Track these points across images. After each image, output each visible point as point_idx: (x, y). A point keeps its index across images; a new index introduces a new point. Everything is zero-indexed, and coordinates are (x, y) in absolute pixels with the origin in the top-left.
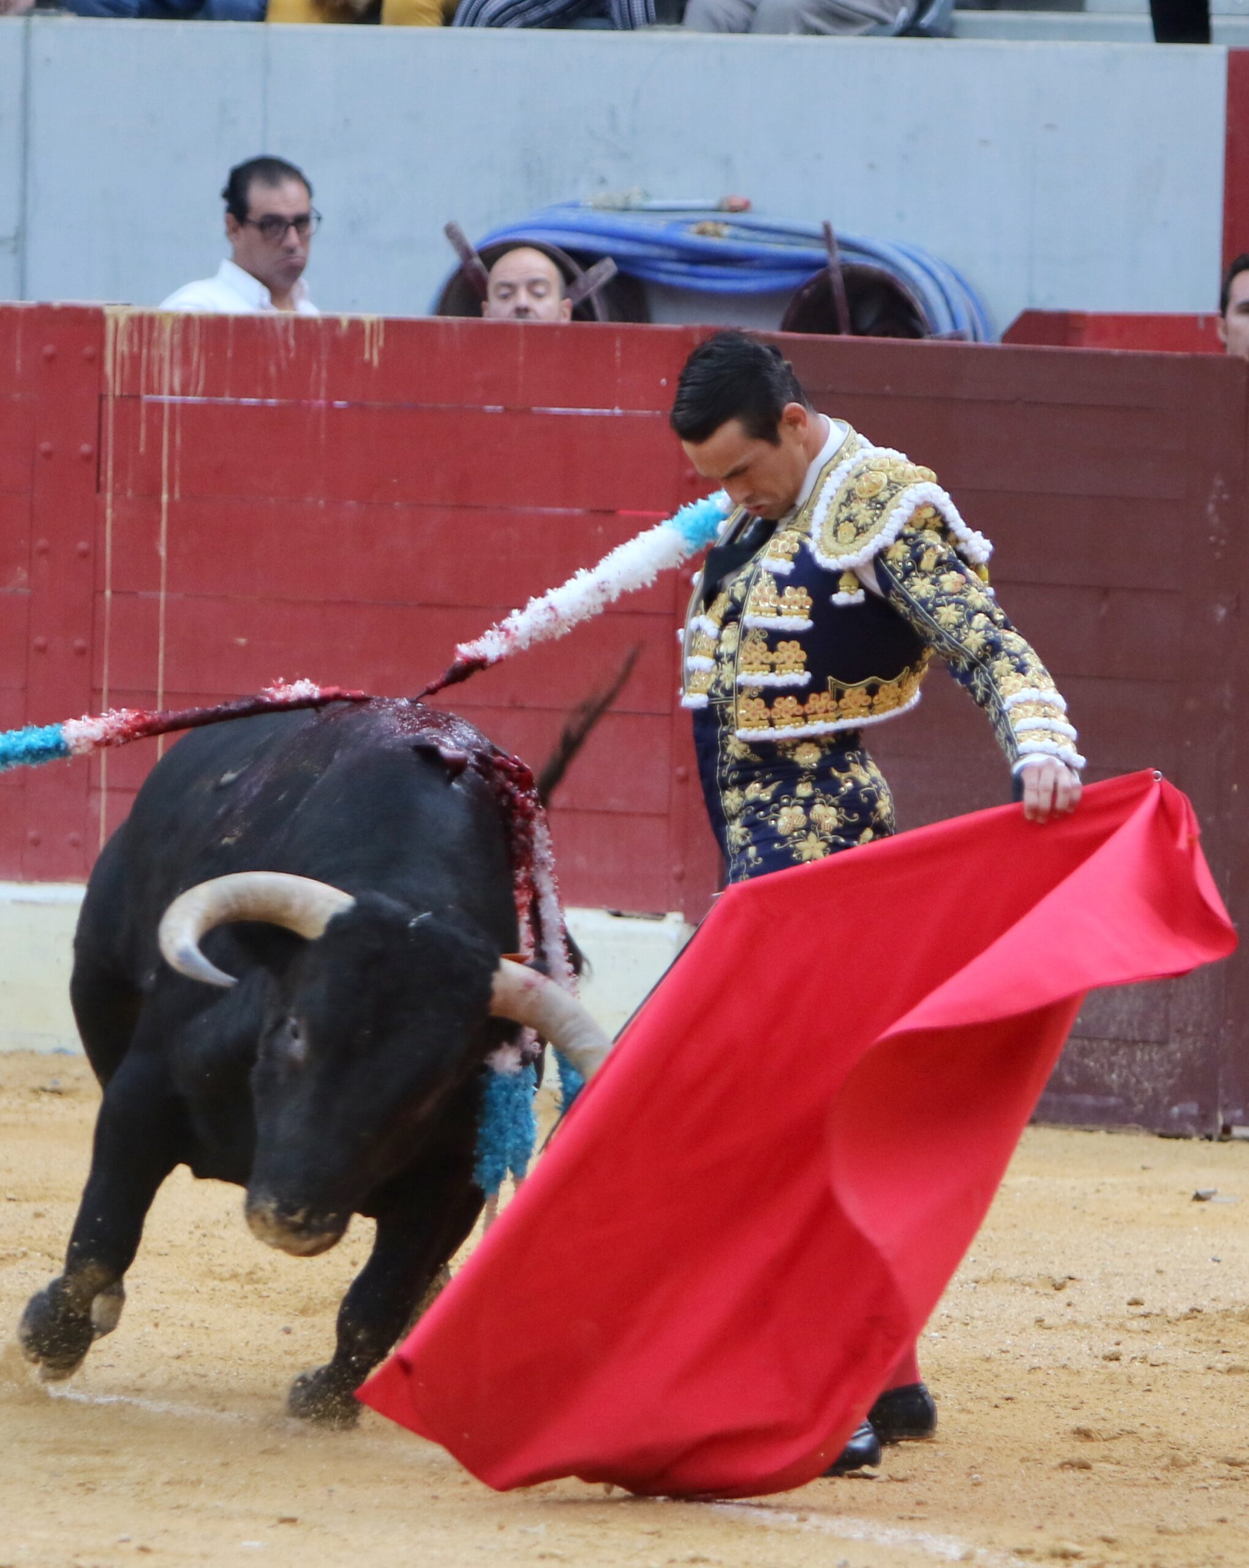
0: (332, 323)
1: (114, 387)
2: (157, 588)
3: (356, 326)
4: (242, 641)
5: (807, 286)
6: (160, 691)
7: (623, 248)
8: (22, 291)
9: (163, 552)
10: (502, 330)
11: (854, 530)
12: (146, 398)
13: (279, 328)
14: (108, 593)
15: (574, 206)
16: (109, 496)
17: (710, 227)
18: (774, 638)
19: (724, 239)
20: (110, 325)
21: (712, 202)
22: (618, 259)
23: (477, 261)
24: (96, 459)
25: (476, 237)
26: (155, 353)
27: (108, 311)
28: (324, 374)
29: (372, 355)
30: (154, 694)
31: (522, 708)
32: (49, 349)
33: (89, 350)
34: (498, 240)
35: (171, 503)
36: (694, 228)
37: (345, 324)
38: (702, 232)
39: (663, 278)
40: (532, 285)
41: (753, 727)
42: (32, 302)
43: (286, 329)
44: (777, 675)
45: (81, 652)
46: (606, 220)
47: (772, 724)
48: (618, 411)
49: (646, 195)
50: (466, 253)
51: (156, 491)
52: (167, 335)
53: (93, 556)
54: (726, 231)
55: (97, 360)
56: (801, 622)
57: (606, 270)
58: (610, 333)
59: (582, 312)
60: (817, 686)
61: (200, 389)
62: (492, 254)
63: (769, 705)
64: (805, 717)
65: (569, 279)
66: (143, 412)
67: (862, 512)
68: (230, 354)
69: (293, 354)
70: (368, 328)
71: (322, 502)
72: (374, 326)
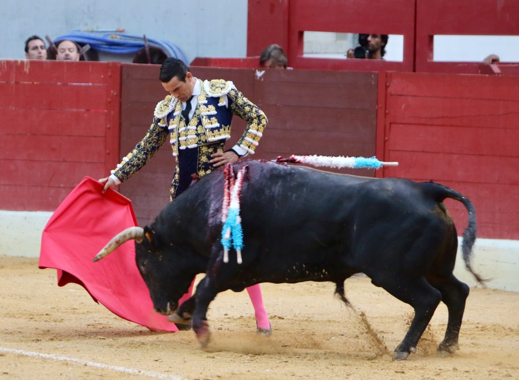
0: (16, 62)
7: (92, 42)
10: (61, 64)
15: (79, 31)
17: (114, 36)
19: (118, 39)
21: (115, 30)
22: (90, 45)
23: (54, 45)
25: (53, 39)
28: (14, 75)
29: (27, 70)
31: (66, 161)
34: (58, 40)
36: (110, 36)
37: (19, 62)
38: (112, 37)
39: (102, 49)
40: (70, 49)
43: (4, 63)
46: (87, 34)
48: (90, 84)
49: (98, 28)
50: (51, 44)
54: (118, 37)
57: (87, 47)
58: (88, 64)
59: (82, 58)
62: (57, 44)
65: (78, 50)
69: (6, 70)
70: (25, 63)
71: (14, 108)
72: (27, 62)
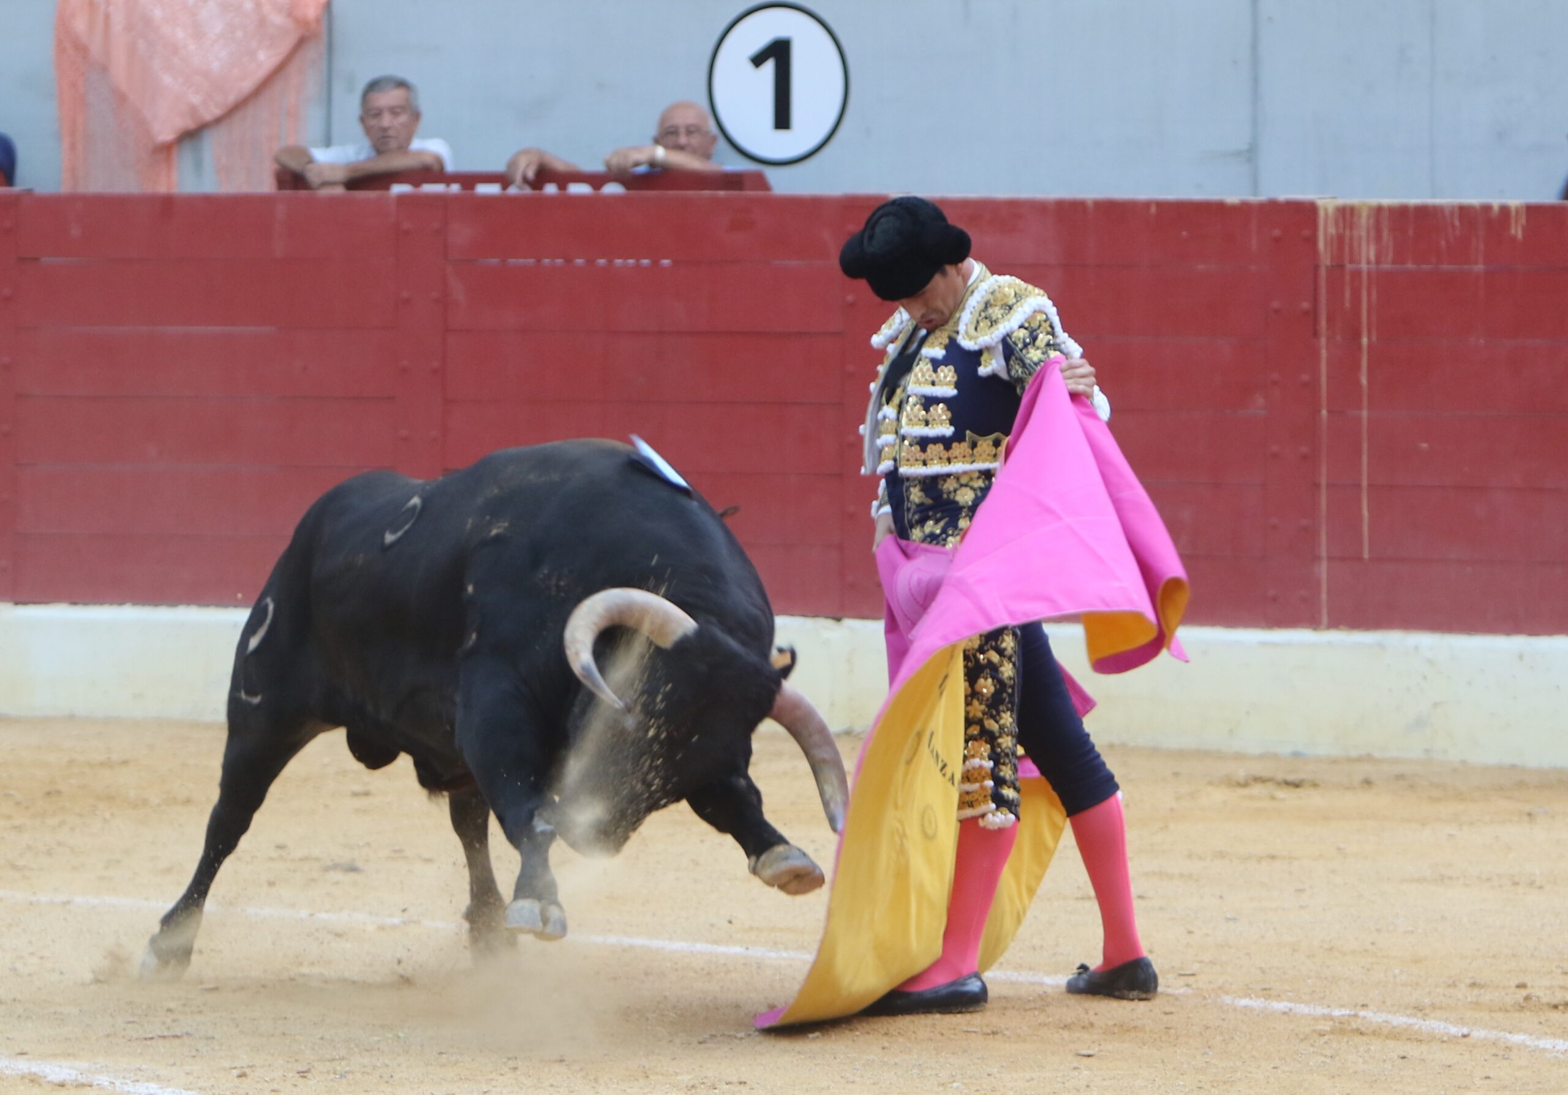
1: (1325, 259)
2: (1360, 408)
3: (1505, 210)
4: (1425, 445)
6: (1365, 483)
8: (1255, 190)
9: (1364, 381)
11: (989, 324)
12: (1349, 267)
13: (1447, 213)
14: (1324, 412)
16: (1323, 341)
18: (928, 402)
20: (1322, 214)
24: (1314, 313)
26: (1355, 233)
27: (1320, 203)
30: (1358, 486)
32: (1277, 232)
33: (1306, 233)
35: (1370, 346)
41: (911, 465)
42: (1262, 197)
44: (930, 428)
45: (1305, 457)
47: (925, 464)
51: (1357, 335)
52: (1364, 221)
53: (1313, 386)
55: (1312, 240)
56: (951, 391)
60: (958, 437)
61: (1390, 259)
63: (924, 450)
64: (949, 461)
66: (1347, 278)
67: (996, 312)
68: (1411, 232)
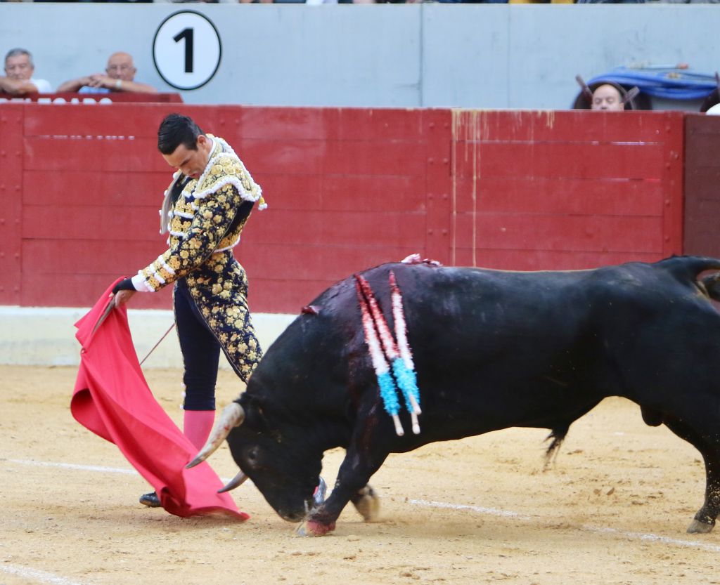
0: (535, 113)
1: (455, 137)
2: (472, 210)
3: (544, 114)
4: (504, 229)
5: (710, 95)
6: (474, 248)
7: (641, 83)
8: (421, 102)
9: (474, 197)
10: (598, 114)
12: (467, 141)
13: (516, 115)
14: (455, 213)
15: (623, 68)
16: (454, 177)
17: (673, 74)
18: (183, 220)
19: (678, 79)
20: (454, 115)
21: (674, 65)
22: (640, 87)
23: (588, 89)
24: (450, 164)
25: (587, 80)
26: (470, 125)
27: (453, 110)
28: (533, 132)
29: (550, 124)
30: (471, 249)
31: (607, 252)
32: (432, 124)
33: (446, 124)
34: (595, 81)
35: (477, 180)
36: (667, 75)
37: (540, 113)
38: (671, 77)
39: (656, 94)
40: (608, 99)
42: (425, 107)
43: (518, 116)
44: (184, 233)
45: (445, 234)
46: (635, 73)
48: (642, 143)
49: (650, 64)
50: (584, 87)
51: (471, 175)
52: (475, 119)
53: (449, 200)
54: (679, 76)
55: (449, 128)
57: (635, 91)
58: (637, 116)
59: (627, 107)
61: (488, 137)
65: (622, 95)
66: (466, 146)
68: (498, 125)
69: (521, 124)
70: (548, 115)
71: (532, 178)
72: (550, 114)
